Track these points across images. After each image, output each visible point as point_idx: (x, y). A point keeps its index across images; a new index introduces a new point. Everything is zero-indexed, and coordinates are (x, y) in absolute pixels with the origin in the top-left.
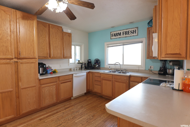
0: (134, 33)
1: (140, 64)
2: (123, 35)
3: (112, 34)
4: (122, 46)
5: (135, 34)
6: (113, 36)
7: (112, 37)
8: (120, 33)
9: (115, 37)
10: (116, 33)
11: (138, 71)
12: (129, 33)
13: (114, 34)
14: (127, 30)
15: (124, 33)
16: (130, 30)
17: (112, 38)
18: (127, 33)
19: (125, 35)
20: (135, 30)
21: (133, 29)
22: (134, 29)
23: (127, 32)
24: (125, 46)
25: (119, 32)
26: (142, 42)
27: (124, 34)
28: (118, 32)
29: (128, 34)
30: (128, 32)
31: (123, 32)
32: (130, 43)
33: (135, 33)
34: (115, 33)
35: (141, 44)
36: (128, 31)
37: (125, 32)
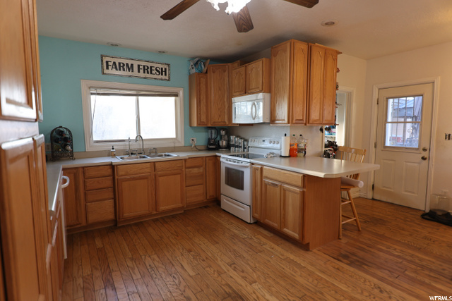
0: (162, 75)
2: (139, 72)
3: (107, 62)
4: (134, 98)
5: (164, 77)
6: (110, 67)
7: (107, 68)
8: (132, 65)
9: (114, 72)
10: (120, 63)
12: (153, 72)
13: (114, 63)
14: (149, 65)
15: (141, 67)
16: (155, 65)
17: (106, 71)
18: (149, 70)
19: (144, 72)
20: (165, 69)
21: (160, 66)
22: (164, 67)
23: (148, 67)
24: (140, 98)
25: (130, 62)
26: (176, 95)
27: (142, 71)
28: (125, 62)
29: (151, 73)
30: (151, 70)
31: (139, 66)
32: (153, 93)
33: (166, 75)
34: (117, 61)
35: (173, 98)
36: (151, 67)
37: (144, 66)
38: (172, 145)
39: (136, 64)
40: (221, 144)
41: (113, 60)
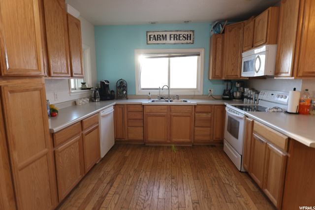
0: (188, 40)
1: (195, 87)
2: (170, 39)
3: (150, 36)
5: (189, 41)
6: (152, 39)
7: (150, 40)
8: (166, 35)
9: (154, 42)
10: (158, 35)
11: (193, 97)
12: (181, 38)
13: (154, 36)
14: (178, 33)
15: (172, 36)
16: (182, 33)
17: (149, 42)
18: (178, 37)
19: (174, 40)
20: (190, 35)
21: (186, 33)
22: (189, 33)
23: (177, 35)
24: (171, 59)
25: (164, 34)
26: (198, 55)
27: (172, 39)
28: (161, 34)
29: (179, 40)
30: (179, 37)
31: (170, 35)
32: (180, 54)
33: (190, 39)
34: (156, 34)
35: (196, 57)
36: (179, 35)
37: (174, 35)
38: (193, 94)
39: (168, 34)
40: (235, 95)
41: (153, 34)
